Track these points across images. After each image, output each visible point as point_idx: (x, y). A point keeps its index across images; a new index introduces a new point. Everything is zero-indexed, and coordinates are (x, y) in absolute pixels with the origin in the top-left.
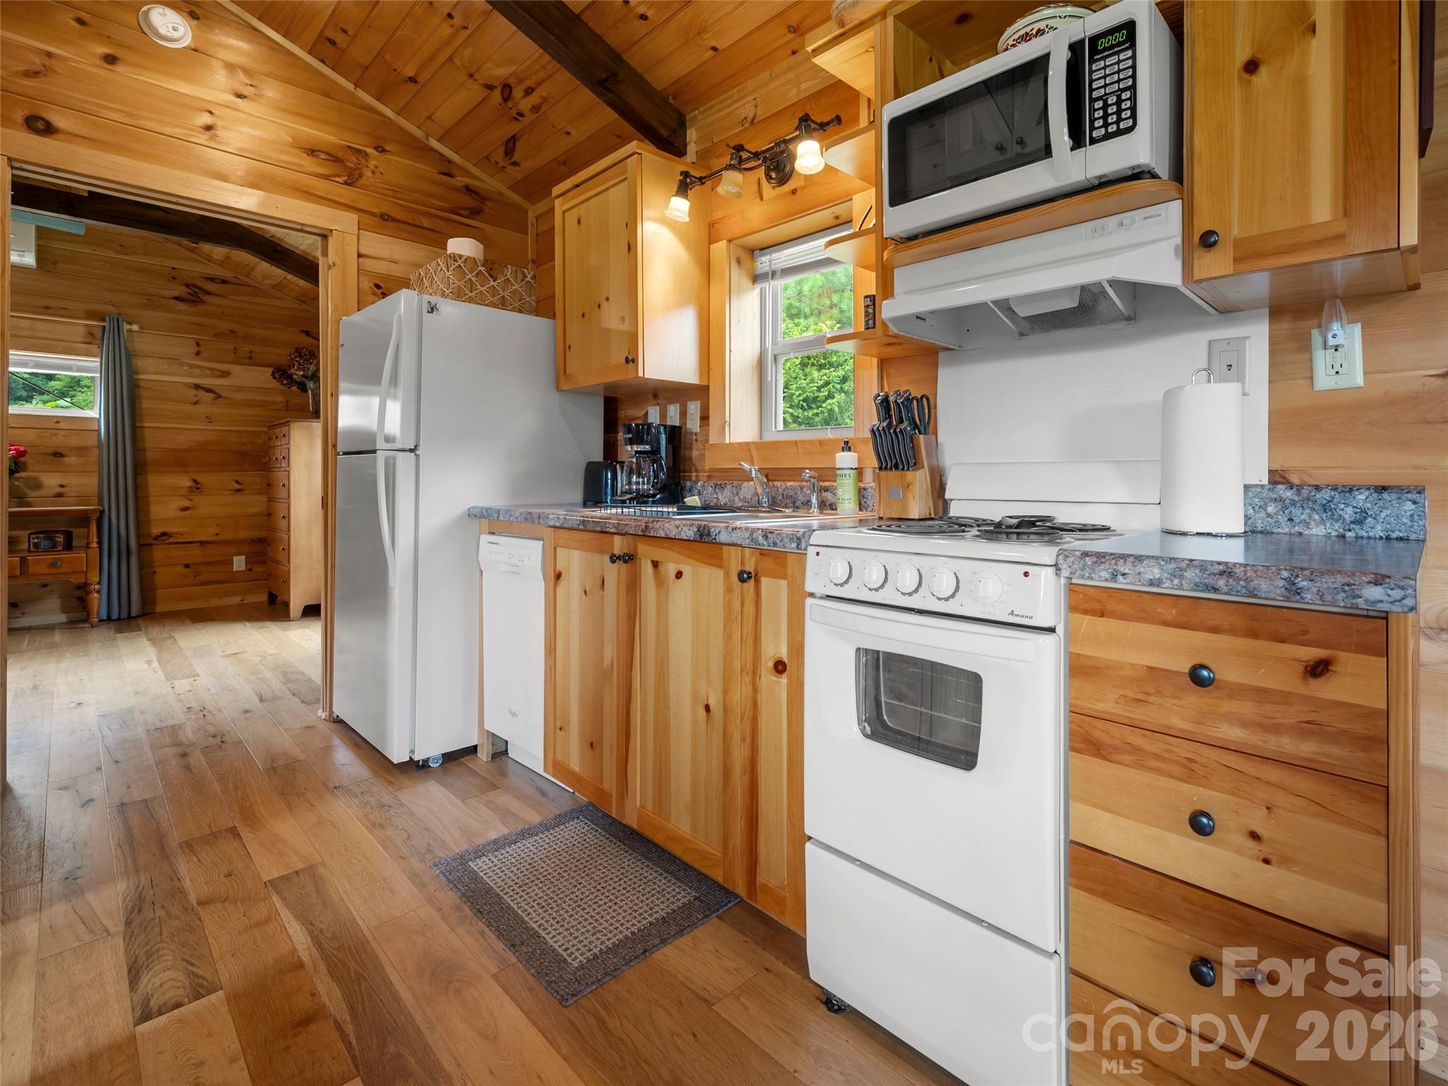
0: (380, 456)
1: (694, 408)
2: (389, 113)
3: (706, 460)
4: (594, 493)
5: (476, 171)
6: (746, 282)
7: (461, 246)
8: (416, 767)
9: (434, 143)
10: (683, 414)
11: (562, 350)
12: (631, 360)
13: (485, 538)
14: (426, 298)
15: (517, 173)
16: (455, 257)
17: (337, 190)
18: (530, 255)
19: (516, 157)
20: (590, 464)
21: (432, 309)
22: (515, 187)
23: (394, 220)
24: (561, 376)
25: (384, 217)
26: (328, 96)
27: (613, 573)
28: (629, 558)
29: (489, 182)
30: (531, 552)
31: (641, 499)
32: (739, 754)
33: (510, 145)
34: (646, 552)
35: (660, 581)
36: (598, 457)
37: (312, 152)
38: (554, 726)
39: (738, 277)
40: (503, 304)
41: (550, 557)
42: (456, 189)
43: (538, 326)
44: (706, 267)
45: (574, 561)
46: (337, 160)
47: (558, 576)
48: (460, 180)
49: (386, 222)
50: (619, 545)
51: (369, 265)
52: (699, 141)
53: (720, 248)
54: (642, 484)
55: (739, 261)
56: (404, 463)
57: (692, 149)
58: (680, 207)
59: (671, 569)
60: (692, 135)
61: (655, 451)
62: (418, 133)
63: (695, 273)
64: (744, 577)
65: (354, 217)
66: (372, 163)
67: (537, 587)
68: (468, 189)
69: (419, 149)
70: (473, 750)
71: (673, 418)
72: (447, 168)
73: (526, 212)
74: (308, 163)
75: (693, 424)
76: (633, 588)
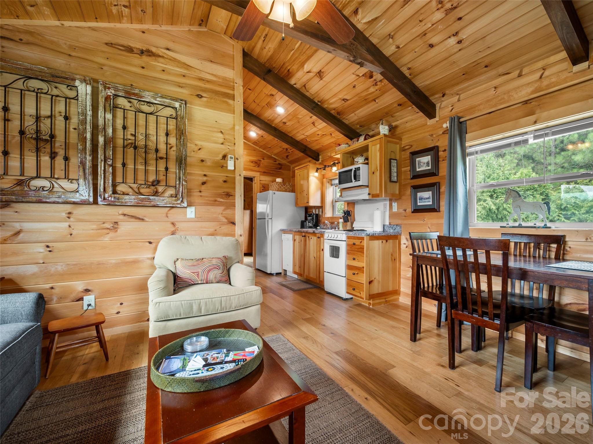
0: (266, 220)
1: (321, 210)
2: (265, 152)
3: (322, 220)
4: (303, 226)
5: (281, 160)
6: (330, 186)
7: (279, 180)
8: (271, 274)
9: (273, 156)
10: (319, 211)
11: (297, 199)
12: (308, 202)
13: (283, 234)
14: (274, 191)
15: (289, 160)
16: (278, 182)
17: (256, 168)
18: (291, 176)
19: (288, 158)
20: (302, 221)
21: (274, 194)
22: (288, 162)
23: (265, 172)
24: (296, 204)
25: (264, 172)
26: (255, 151)
27: (303, 238)
28: (305, 236)
29: (283, 162)
30: (290, 236)
31: (310, 227)
32: (318, 262)
33: (287, 156)
34: (307, 235)
35: (309, 240)
36: (304, 219)
37: (252, 162)
38: (294, 265)
39: (328, 185)
40: (286, 191)
41: (294, 237)
42: (277, 164)
43: (292, 195)
44: (322, 183)
45: (297, 237)
46: (256, 163)
47: (295, 240)
48: (278, 162)
49: (264, 173)
50: (303, 234)
51: (262, 182)
52: (322, 158)
53: (325, 180)
54: (311, 225)
55: (328, 182)
56: (270, 220)
57: (320, 160)
58: (317, 174)
59: (310, 237)
60: (320, 157)
61: (313, 218)
62: (270, 154)
63: (320, 185)
64: (318, 238)
65: (259, 173)
66: (262, 162)
67: (291, 242)
68: (279, 164)
69: (270, 157)
70: (281, 273)
71: (317, 213)
72: (275, 160)
73: (290, 166)
74: (252, 164)
75: (321, 213)
76: (305, 241)
